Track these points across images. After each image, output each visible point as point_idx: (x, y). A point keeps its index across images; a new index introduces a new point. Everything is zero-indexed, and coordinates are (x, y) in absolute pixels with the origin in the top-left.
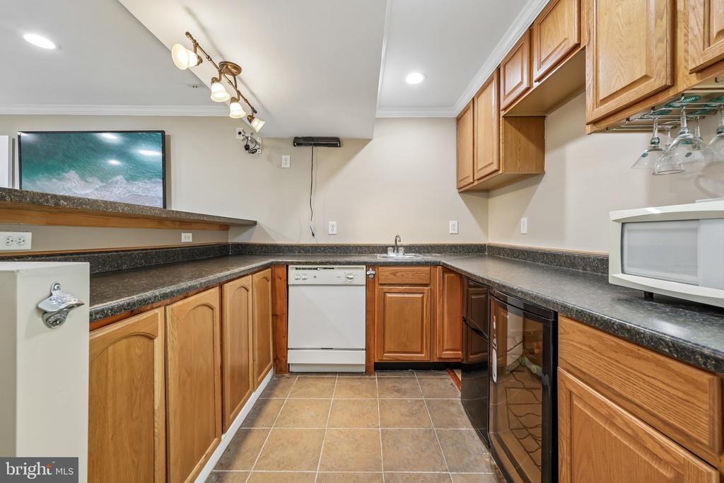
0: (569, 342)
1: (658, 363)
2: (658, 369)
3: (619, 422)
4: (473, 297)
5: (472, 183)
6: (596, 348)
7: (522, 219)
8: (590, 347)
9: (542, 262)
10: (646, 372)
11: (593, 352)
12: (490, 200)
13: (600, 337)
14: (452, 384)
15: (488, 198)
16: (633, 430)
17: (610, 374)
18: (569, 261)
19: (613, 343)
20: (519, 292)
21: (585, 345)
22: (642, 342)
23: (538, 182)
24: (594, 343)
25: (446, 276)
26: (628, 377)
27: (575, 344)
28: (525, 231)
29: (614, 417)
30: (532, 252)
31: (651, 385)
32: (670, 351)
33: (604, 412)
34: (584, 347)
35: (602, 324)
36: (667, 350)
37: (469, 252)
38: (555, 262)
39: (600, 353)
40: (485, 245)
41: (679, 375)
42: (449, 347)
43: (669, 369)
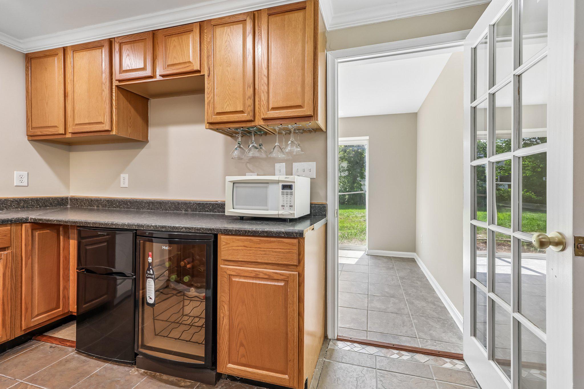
0: (229, 248)
1: (279, 242)
2: (279, 244)
3: (261, 275)
4: (88, 248)
5: (62, 134)
6: (247, 246)
7: (122, 175)
8: (244, 246)
9: (148, 209)
10: (274, 247)
11: (246, 248)
12: (71, 153)
13: (251, 239)
14: (51, 347)
15: (70, 151)
16: (268, 275)
17: (256, 255)
18: (173, 206)
19: (258, 240)
20: (182, 228)
21: (241, 246)
22: (273, 235)
23: (142, 147)
24: (246, 243)
25: (37, 233)
26: (265, 253)
27: (234, 248)
28: (126, 185)
29: (258, 275)
30: (136, 202)
31: (275, 252)
32: (284, 235)
33: (253, 275)
34: (240, 248)
35: (252, 233)
36: (283, 235)
37: (46, 206)
38: (161, 208)
39: (250, 247)
40: (67, 198)
41: (287, 243)
42: (42, 310)
43: (284, 242)
